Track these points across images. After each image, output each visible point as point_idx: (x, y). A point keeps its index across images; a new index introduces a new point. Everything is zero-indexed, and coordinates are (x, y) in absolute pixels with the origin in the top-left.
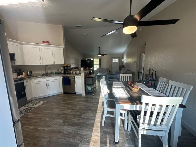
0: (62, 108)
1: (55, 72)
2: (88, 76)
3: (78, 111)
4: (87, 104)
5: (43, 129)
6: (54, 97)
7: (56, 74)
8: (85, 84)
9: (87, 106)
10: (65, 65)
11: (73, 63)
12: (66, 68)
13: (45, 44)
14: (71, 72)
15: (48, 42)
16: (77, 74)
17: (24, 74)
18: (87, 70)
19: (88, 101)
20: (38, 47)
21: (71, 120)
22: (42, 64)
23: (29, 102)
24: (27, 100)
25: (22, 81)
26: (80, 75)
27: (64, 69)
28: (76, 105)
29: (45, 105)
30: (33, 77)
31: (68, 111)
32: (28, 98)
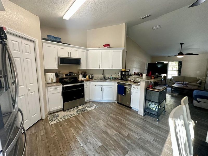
0: (108, 122)
1: (112, 77)
2: (151, 88)
3: (125, 140)
4: (142, 132)
5: (80, 142)
6: (107, 104)
7: (113, 80)
8: (146, 99)
9: (142, 137)
10: (123, 70)
11: (136, 68)
12: (124, 73)
13: (106, 48)
14: (129, 79)
15: (108, 45)
16: (135, 82)
17: (87, 77)
18: (151, 78)
19: (146, 127)
20: (99, 51)
21: (111, 150)
22: (101, 68)
23: (86, 103)
24: (85, 100)
25: (83, 83)
26: (139, 85)
27: (122, 74)
28: (125, 126)
29: (95, 112)
30: (92, 81)
31: (113, 132)
32: (86, 99)
